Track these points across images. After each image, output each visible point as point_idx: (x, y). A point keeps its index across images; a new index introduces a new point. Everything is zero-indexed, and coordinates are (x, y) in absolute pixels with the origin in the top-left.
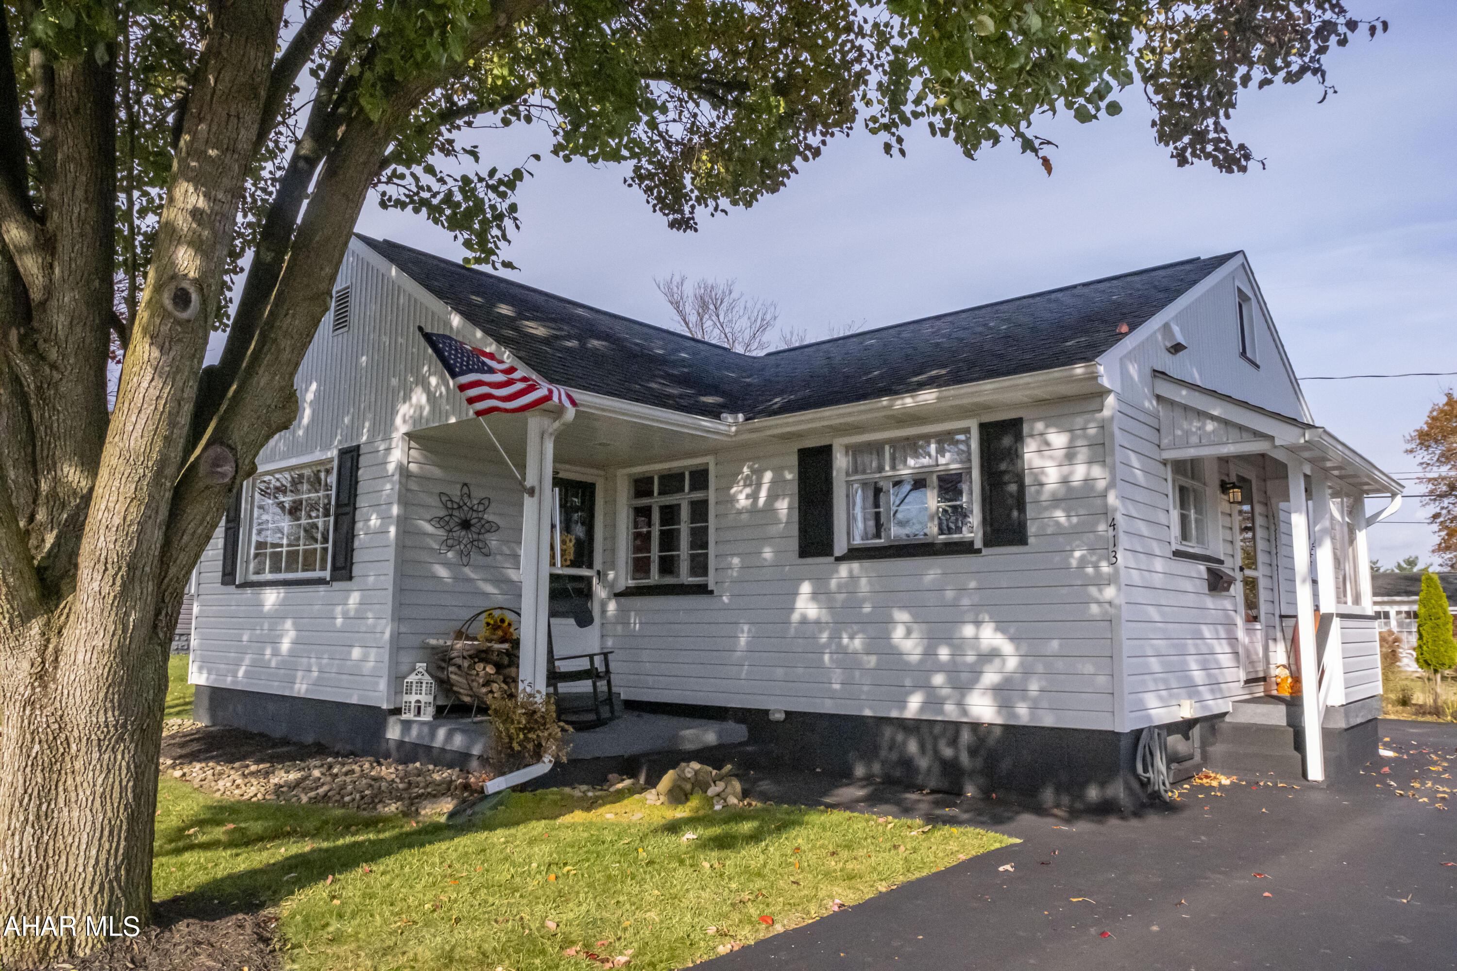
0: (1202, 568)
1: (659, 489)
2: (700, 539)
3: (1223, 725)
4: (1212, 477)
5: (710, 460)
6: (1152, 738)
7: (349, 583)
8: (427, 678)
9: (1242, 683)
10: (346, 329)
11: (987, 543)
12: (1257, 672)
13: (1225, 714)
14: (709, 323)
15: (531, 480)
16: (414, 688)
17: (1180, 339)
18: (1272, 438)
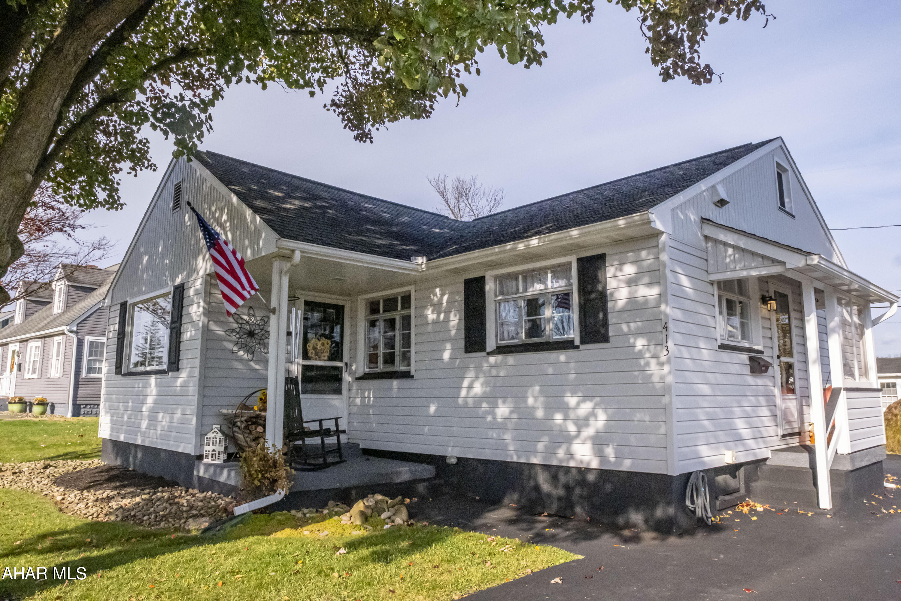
0: (744, 357)
1: (384, 308)
2: (406, 341)
3: (764, 467)
4: (754, 292)
5: (411, 288)
6: (698, 480)
7: (177, 373)
8: (220, 435)
9: (780, 437)
10: (179, 209)
11: (583, 342)
12: (793, 428)
13: (766, 459)
14: (463, 204)
15: (274, 304)
16: (211, 442)
17: (724, 196)
18: (783, 263)
